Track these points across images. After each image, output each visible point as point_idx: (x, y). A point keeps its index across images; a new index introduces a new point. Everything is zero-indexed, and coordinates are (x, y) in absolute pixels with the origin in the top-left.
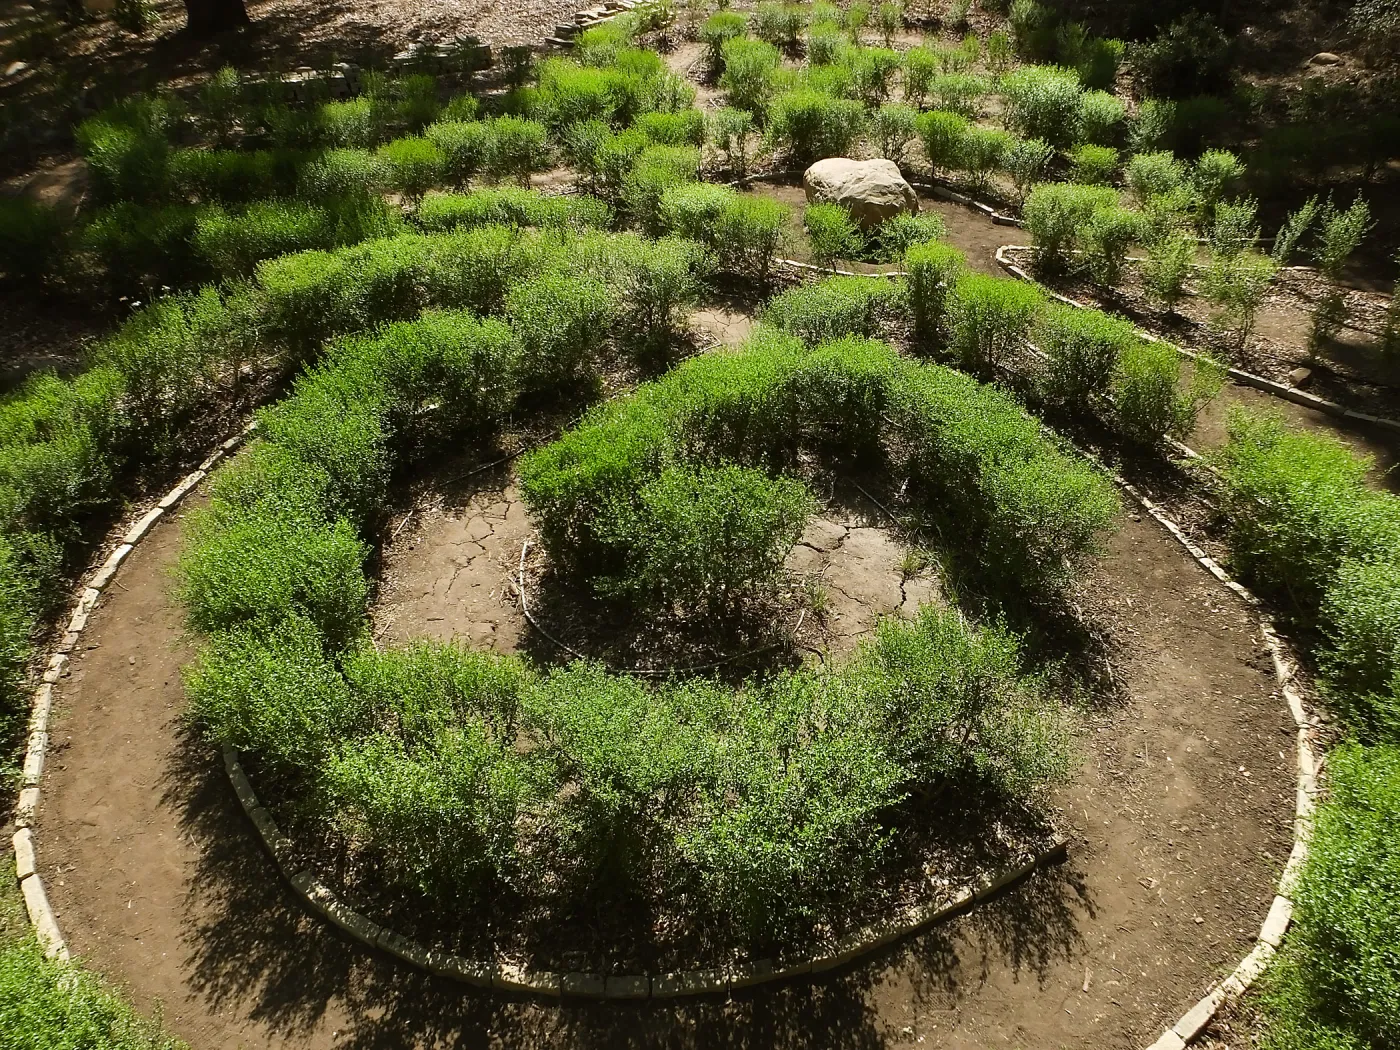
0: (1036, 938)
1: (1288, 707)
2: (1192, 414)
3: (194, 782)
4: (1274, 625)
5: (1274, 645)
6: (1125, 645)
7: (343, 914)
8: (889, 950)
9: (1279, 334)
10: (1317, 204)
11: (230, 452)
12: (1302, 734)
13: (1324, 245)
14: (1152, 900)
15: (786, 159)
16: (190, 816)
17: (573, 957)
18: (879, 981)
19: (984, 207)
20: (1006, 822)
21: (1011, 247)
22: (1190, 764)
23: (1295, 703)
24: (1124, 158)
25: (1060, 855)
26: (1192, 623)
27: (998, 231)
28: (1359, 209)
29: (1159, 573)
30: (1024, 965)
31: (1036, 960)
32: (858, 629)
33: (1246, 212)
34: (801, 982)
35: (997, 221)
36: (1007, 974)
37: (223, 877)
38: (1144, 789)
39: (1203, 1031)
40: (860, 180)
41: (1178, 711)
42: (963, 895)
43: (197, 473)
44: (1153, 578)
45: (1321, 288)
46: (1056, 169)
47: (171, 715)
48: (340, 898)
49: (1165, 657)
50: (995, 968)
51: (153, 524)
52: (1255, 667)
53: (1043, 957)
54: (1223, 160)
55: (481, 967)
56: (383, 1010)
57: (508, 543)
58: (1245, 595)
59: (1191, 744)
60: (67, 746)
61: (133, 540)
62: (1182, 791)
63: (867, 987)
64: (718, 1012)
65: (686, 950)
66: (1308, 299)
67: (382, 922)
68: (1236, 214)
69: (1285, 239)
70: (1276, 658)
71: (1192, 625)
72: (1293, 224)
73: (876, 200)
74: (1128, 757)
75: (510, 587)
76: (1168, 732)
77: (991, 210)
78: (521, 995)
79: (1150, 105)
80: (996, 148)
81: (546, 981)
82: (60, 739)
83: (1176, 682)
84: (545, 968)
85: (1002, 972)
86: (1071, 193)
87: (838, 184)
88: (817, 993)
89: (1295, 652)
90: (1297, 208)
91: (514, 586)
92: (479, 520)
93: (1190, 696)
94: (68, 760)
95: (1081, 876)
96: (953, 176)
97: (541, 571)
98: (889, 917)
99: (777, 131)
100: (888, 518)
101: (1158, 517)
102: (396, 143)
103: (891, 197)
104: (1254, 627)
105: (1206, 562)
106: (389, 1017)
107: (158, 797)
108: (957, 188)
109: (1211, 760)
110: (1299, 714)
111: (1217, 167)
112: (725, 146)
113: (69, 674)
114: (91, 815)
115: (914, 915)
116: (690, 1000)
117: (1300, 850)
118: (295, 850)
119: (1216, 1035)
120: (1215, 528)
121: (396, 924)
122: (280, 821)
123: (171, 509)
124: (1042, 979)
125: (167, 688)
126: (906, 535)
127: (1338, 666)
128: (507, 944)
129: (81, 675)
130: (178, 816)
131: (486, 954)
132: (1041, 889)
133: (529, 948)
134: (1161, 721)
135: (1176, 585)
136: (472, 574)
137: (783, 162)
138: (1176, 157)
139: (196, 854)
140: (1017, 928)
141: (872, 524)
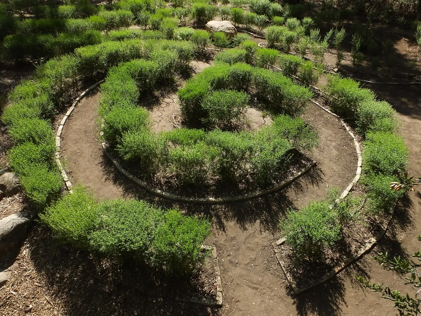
0: (316, 180)
1: (350, 135)
2: (317, 78)
3: (112, 175)
4: (343, 121)
5: (345, 125)
6: (315, 127)
7: (167, 194)
8: (288, 185)
9: (328, 61)
10: (333, 30)
11: (79, 101)
12: (355, 139)
13: (336, 40)
14: (335, 171)
15: (195, 22)
16: (115, 183)
17: (224, 195)
18: (288, 192)
19: (251, 33)
20: (304, 160)
21: (261, 43)
22: (334, 147)
23: (352, 134)
24: (286, 19)
25: (315, 165)
26: (327, 122)
27: (256, 39)
28: (343, 31)
29: (317, 113)
30: (315, 185)
31: (316, 184)
32: (258, 128)
33: (318, 32)
34: (273, 193)
35: (255, 37)
36: (312, 186)
37: (130, 193)
38: (327, 153)
39: (351, 189)
40: (222, 26)
41: (329, 138)
42: (300, 173)
43: (72, 107)
44: (316, 114)
45: (334, 51)
46: (265, 24)
47: (97, 162)
48: (164, 191)
49: (323, 129)
50: (309, 186)
51: (66, 120)
52: (342, 129)
53: (318, 183)
54: (308, 20)
55: (204, 199)
56: (185, 211)
57: (168, 116)
58: (336, 116)
59: (334, 144)
60: (71, 172)
61: (63, 124)
62: (335, 152)
63: (286, 192)
64: (257, 201)
65: (247, 190)
66: (333, 54)
67: (178, 195)
68: (315, 33)
69: (326, 38)
70: (346, 127)
71: (326, 123)
72: (328, 35)
73: (228, 31)
74: (322, 147)
75: (174, 126)
76: (328, 142)
77: (253, 34)
78: (215, 203)
79: (287, 6)
80: (253, 17)
81: (220, 199)
82: (68, 171)
83: (327, 133)
84: (219, 197)
85: (310, 186)
86: (277, 29)
87: (217, 27)
88: (276, 194)
89: (349, 125)
90: (329, 31)
91: (175, 125)
92: (158, 112)
93: (330, 135)
94: (73, 175)
95: (320, 169)
96: (240, 26)
97: (181, 121)
98: (286, 179)
99: (194, 14)
100: (254, 106)
101: (314, 102)
102: (91, 17)
103: (231, 30)
104: (339, 121)
105: (327, 110)
106: (186, 212)
107: (104, 179)
108: (243, 29)
109: (338, 146)
110: (353, 136)
111: (307, 22)
112: (180, 18)
113: (62, 157)
114: (87, 185)
115: (291, 178)
116: (251, 199)
117: (360, 159)
118: (148, 184)
119: (353, 190)
120: (326, 103)
121: (181, 194)
122: (141, 178)
123: (69, 116)
124: (319, 187)
125: (92, 157)
126: (260, 109)
127: (360, 124)
128: (208, 194)
129: (66, 156)
130: (111, 182)
131: (204, 197)
132: (314, 171)
133: (213, 194)
134: (327, 140)
135: (321, 115)
136: (162, 124)
137: (195, 23)
138: (298, 19)
139: (121, 189)
140: (311, 179)
141: (251, 107)
